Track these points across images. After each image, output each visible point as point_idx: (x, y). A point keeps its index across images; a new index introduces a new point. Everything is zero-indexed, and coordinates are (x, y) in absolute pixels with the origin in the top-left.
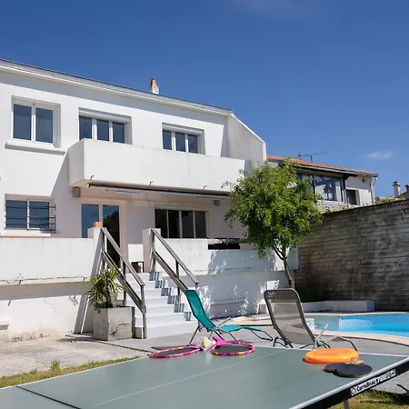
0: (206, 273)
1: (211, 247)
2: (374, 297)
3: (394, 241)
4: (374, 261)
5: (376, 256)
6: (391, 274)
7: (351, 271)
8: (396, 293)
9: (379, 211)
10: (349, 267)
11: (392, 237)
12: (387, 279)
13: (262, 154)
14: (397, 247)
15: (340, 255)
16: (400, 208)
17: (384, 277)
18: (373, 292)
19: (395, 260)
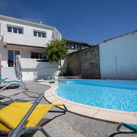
0: (35, 68)
1: (37, 61)
2: (82, 75)
3: (86, 59)
4: (82, 65)
5: (82, 64)
6: (85, 69)
7: (77, 68)
8: (86, 74)
9: (83, 51)
10: (77, 67)
11: (86, 58)
12: (85, 70)
13: (60, 38)
14: (87, 61)
15: (75, 64)
16: (88, 50)
17: (84, 70)
18: (82, 74)
19: (86, 65)
